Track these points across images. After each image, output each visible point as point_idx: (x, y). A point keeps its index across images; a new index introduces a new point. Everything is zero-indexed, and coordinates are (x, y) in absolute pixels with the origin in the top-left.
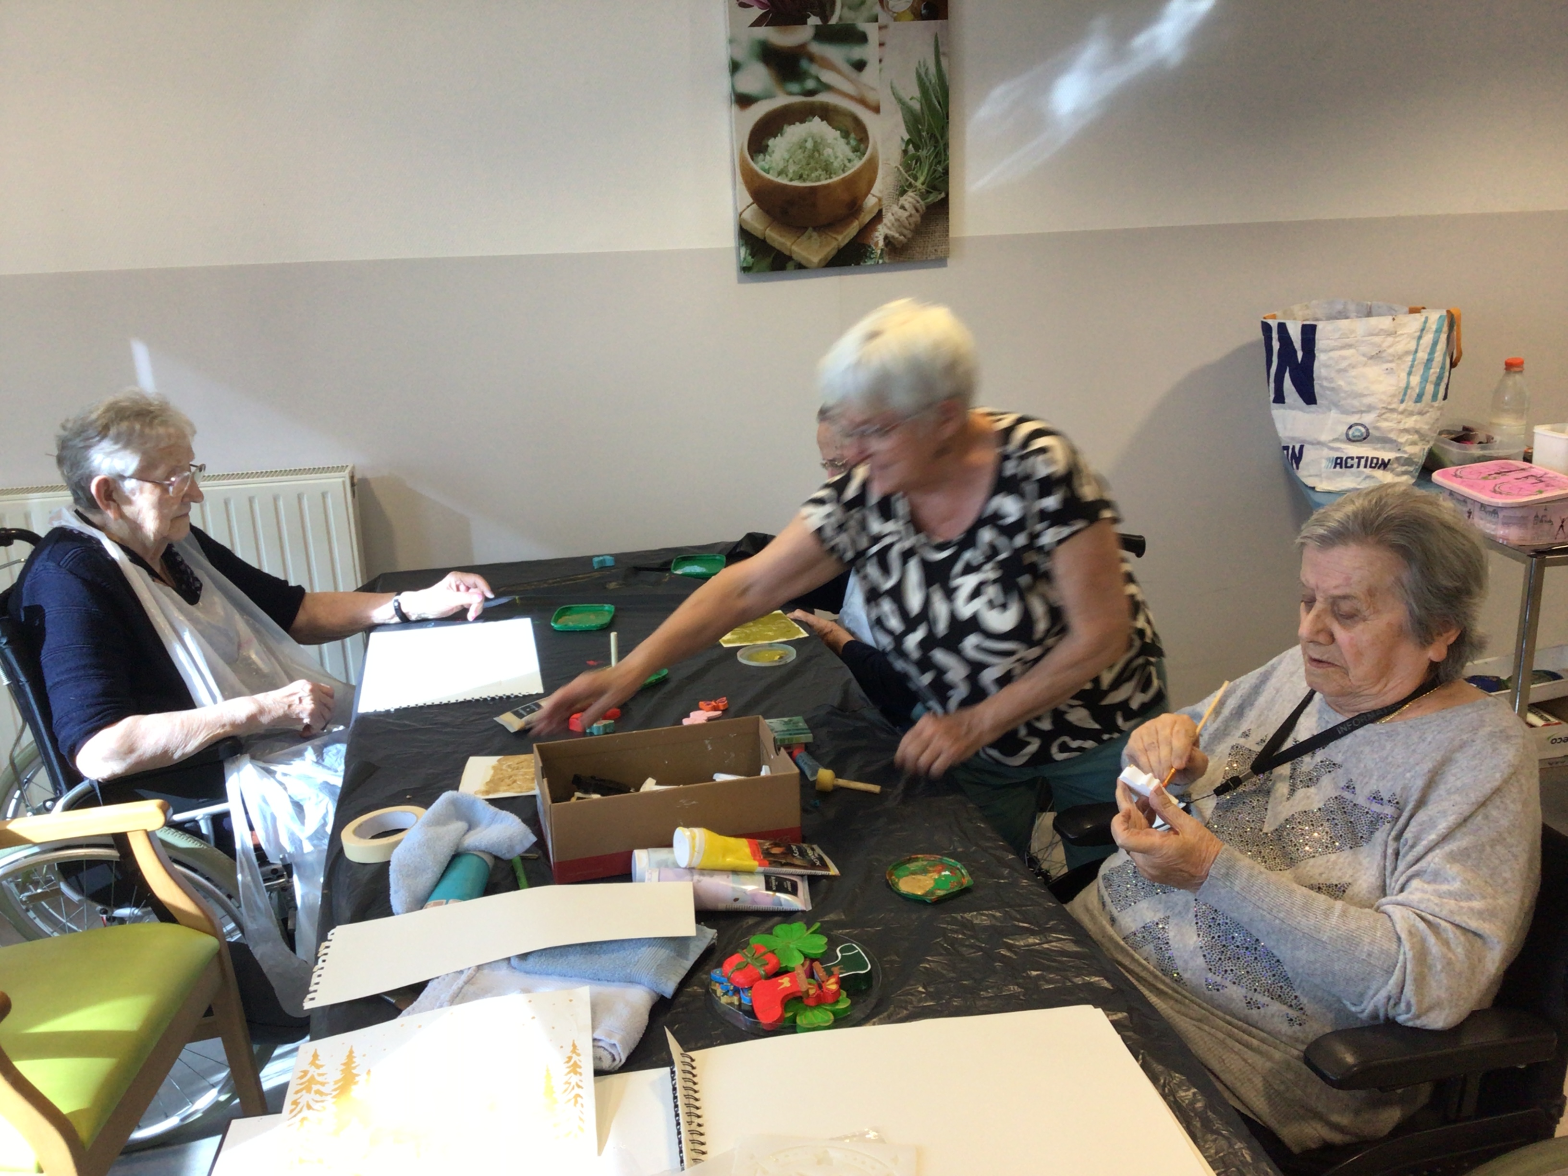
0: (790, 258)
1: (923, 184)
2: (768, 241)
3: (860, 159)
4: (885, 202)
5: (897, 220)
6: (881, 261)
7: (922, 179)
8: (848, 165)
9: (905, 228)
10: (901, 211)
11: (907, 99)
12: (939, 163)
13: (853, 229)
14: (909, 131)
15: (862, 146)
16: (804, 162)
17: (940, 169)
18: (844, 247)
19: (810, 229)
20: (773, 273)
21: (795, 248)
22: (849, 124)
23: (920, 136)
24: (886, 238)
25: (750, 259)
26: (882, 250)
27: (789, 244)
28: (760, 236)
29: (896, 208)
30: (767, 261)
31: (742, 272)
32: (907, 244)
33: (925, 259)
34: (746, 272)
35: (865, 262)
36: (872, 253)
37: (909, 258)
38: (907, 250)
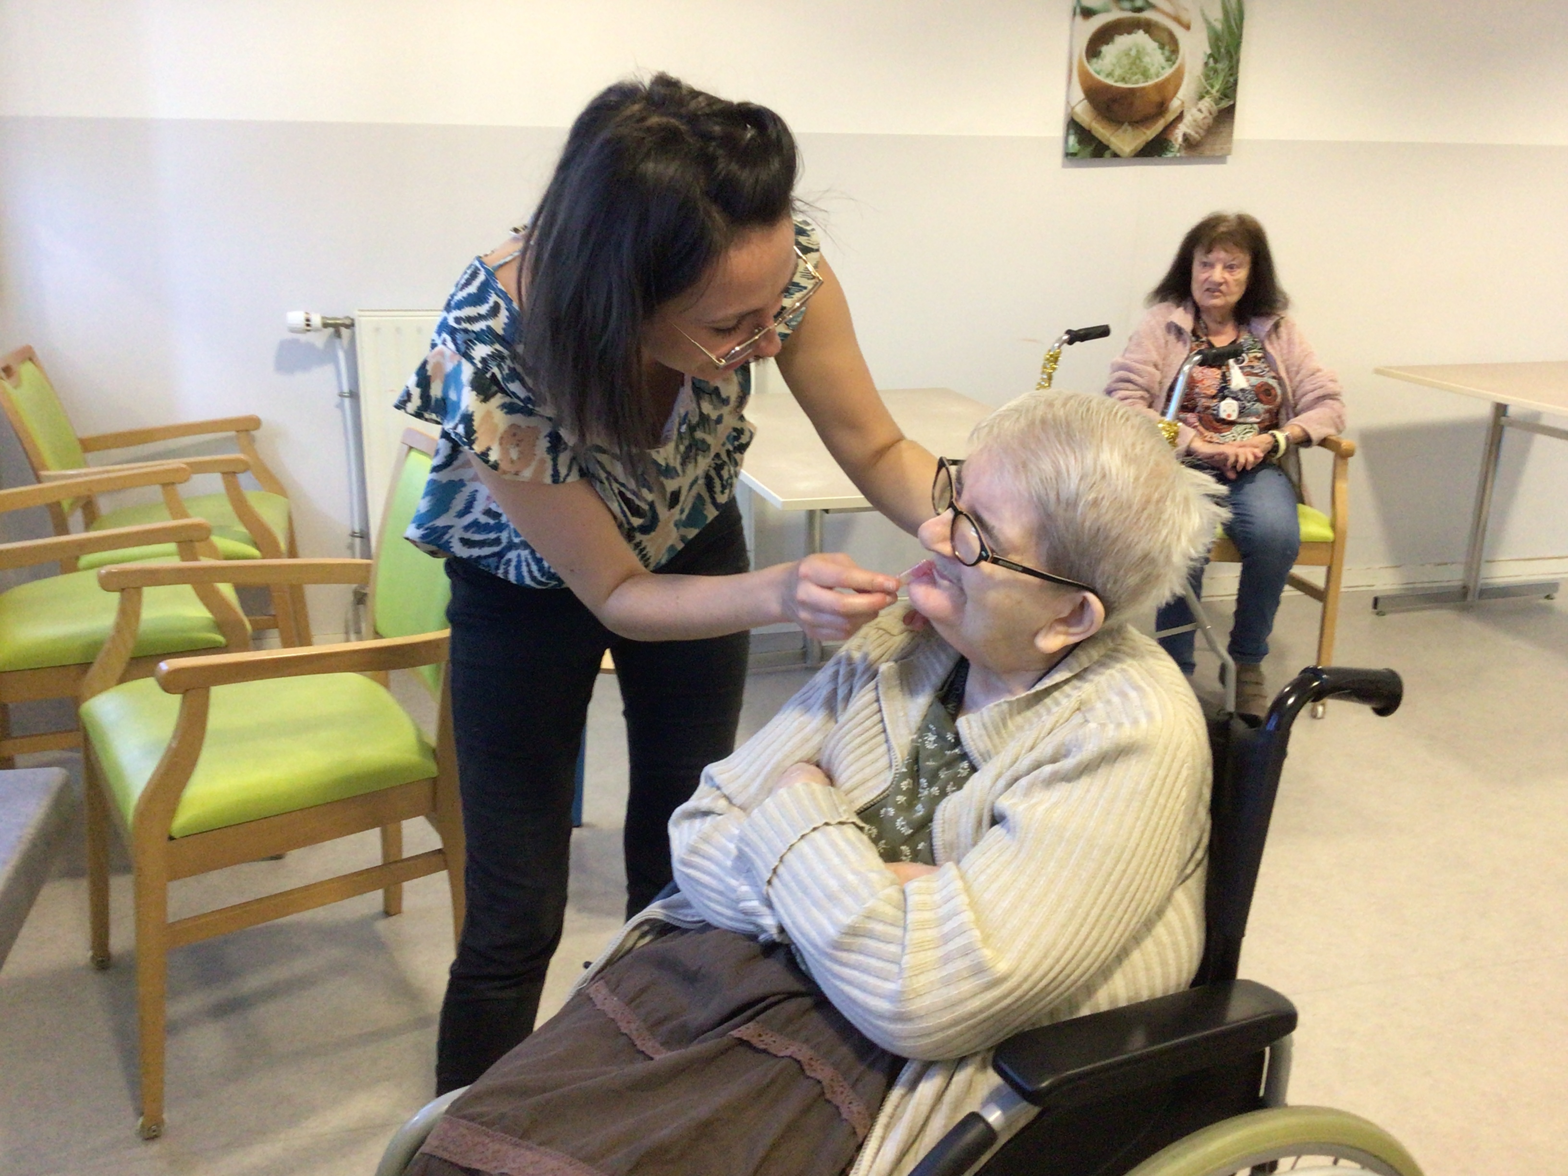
0: (1107, 148)
1: (1217, 91)
2: (1094, 132)
3: (1171, 66)
4: (1186, 105)
5: (1195, 121)
6: (1178, 155)
7: (1217, 87)
8: (1162, 72)
9: (1201, 128)
10: (1199, 113)
11: (1212, 20)
12: (1231, 75)
13: (1159, 126)
14: (1211, 47)
15: (1173, 57)
16: (1127, 67)
17: (1232, 80)
18: (1151, 141)
19: (1126, 124)
20: (1092, 160)
21: (1112, 139)
22: (1165, 37)
23: (1219, 52)
24: (1185, 135)
25: (1075, 148)
26: (1180, 145)
27: (1108, 135)
28: (1087, 128)
29: (1194, 111)
30: (1090, 149)
31: (1066, 158)
32: (1200, 141)
33: (1212, 155)
34: (1070, 157)
35: (1166, 154)
36: (1172, 147)
37: (1200, 153)
38: (1199, 147)
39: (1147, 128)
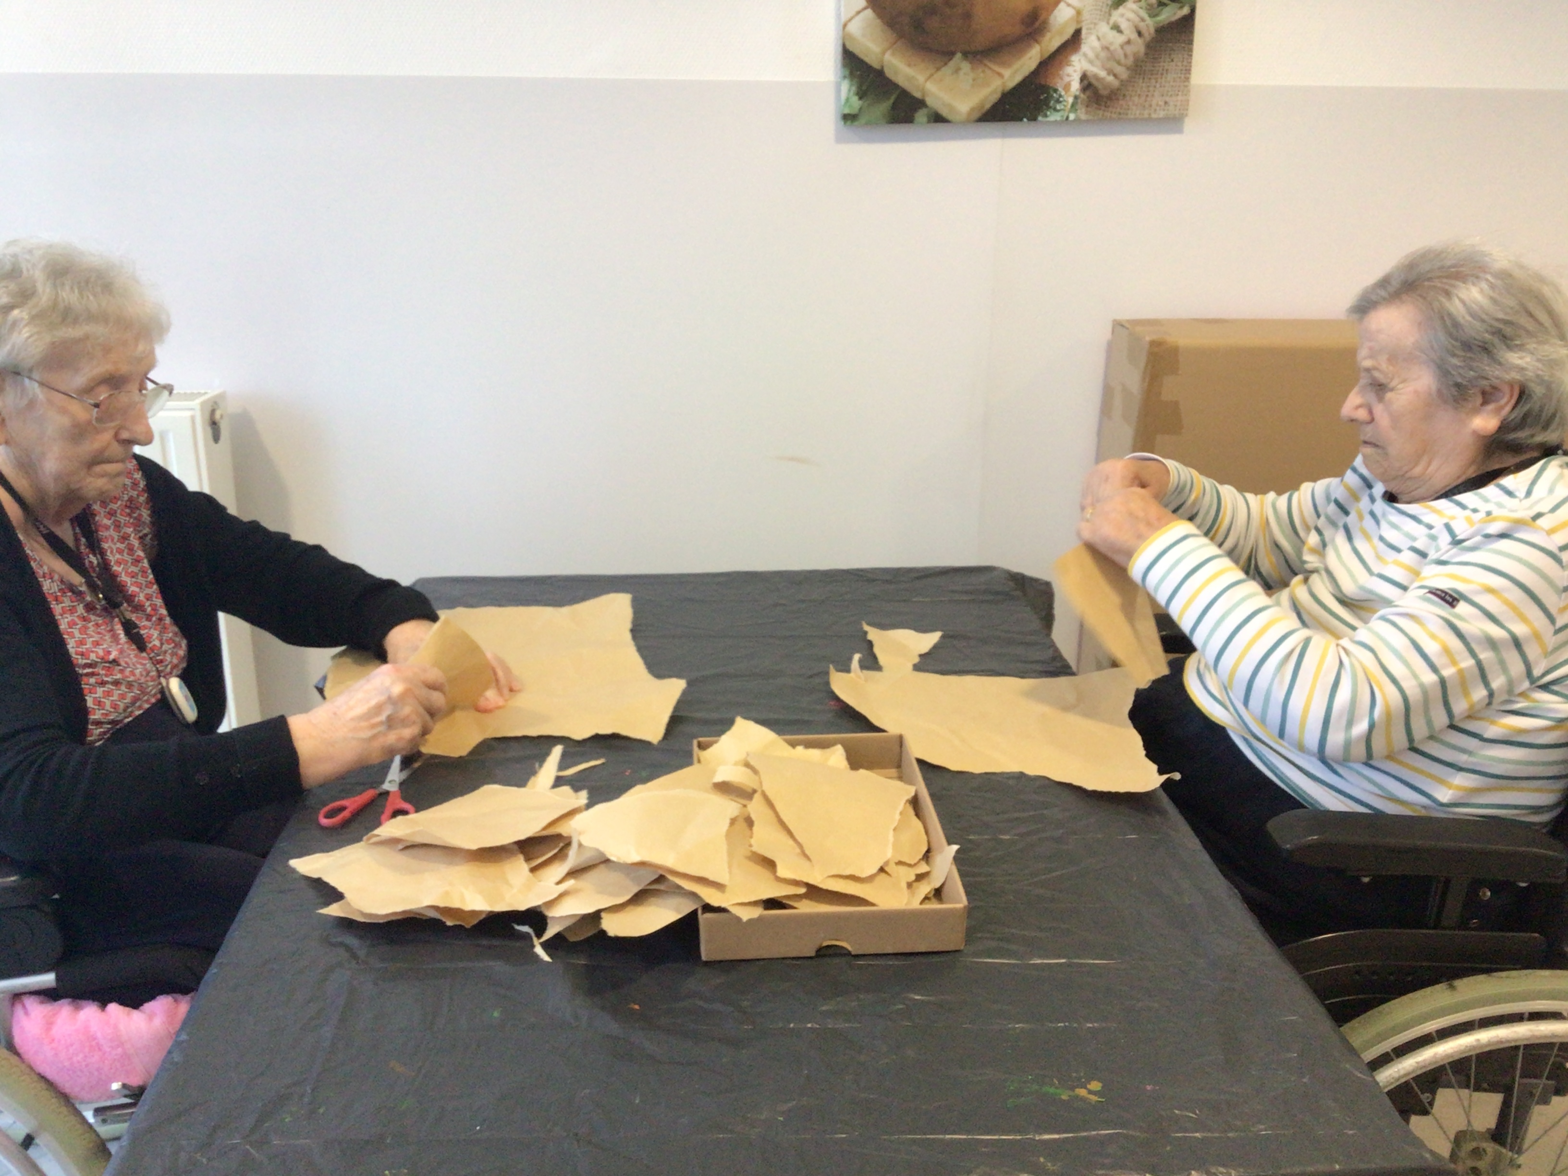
0: (921, 103)
2: (888, 73)
4: (1086, 15)
5: (1106, 49)
6: (1073, 116)
9: (1120, 64)
10: (1114, 33)
13: (1029, 59)
18: (1013, 90)
19: (959, 55)
20: (891, 126)
21: (931, 87)
24: (1084, 77)
25: (856, 103)
26: (1076, 97)
27: (921, 78)
28: (876, 65)
29: (1104, 28)
30: (885, 106)
31: (843, 123)
32: (1118, 89)
33: (1146, 116)
34: (849, 123)
35: (1046, 116)
36: (1058, 101)
37: (1120, 114)
38: (1118, 99)
39: (1005, 64)
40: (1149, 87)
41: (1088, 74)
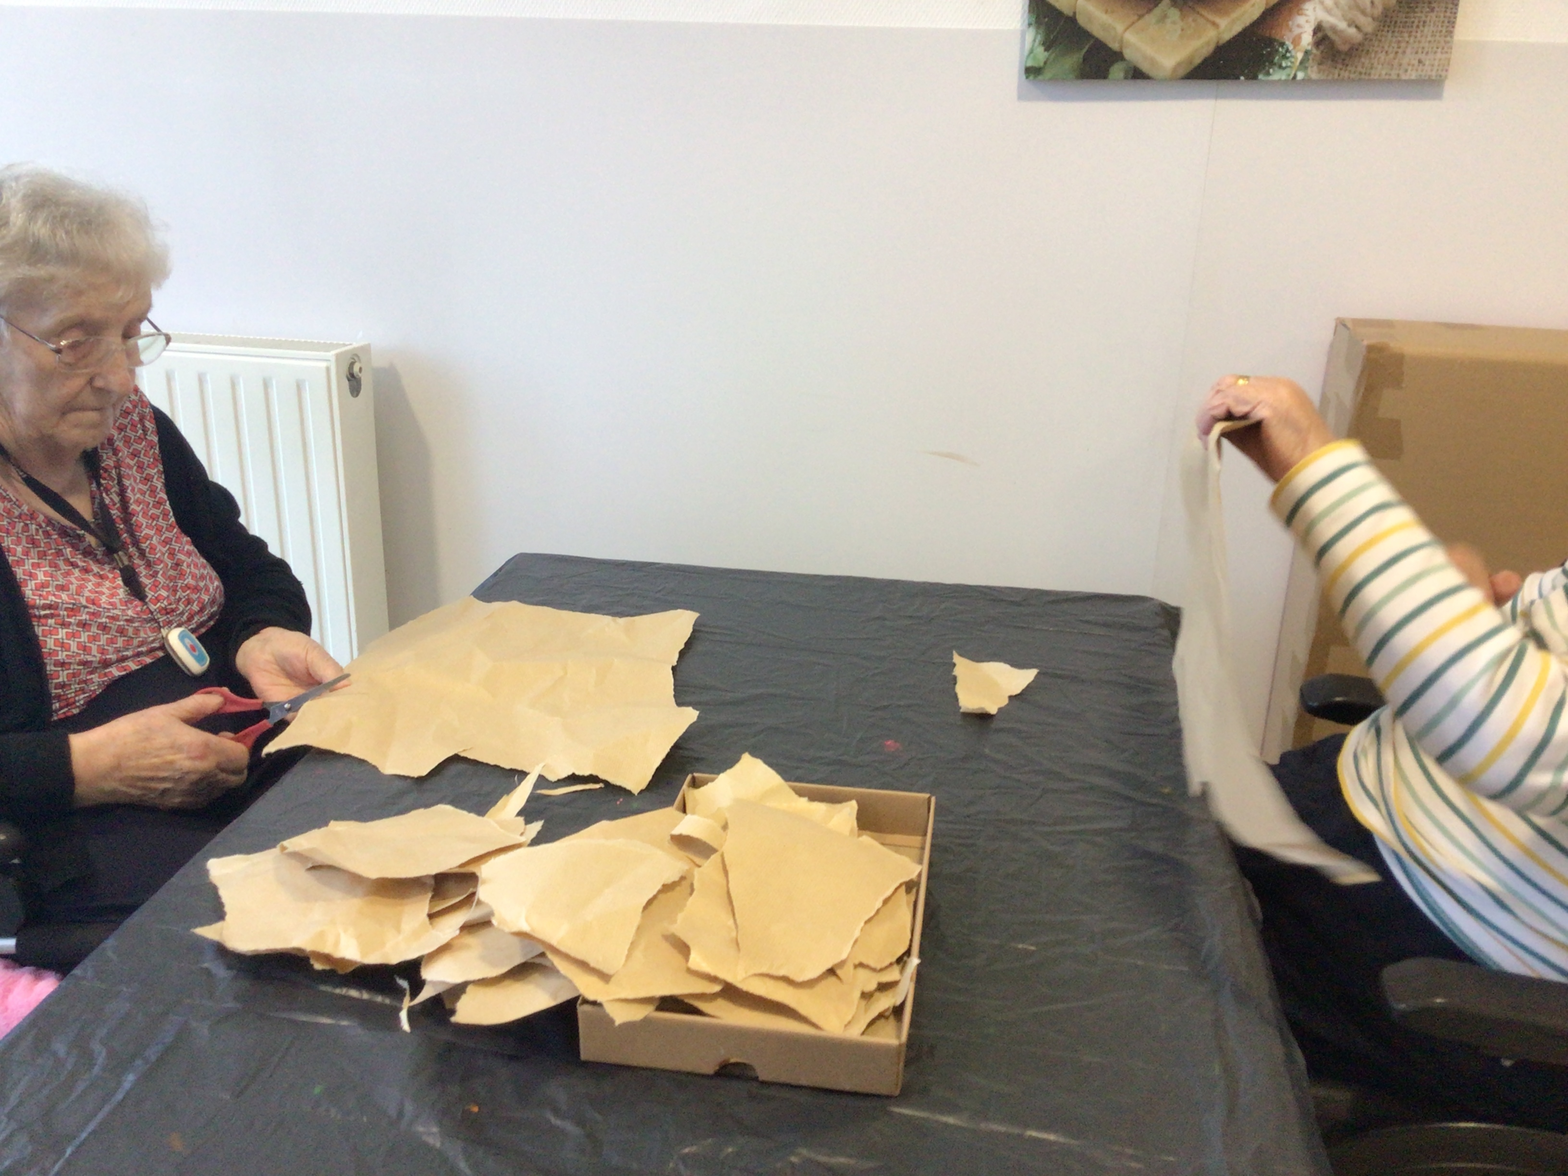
0: (1117, 56)
2: (1081, 21)
6: (1301, 75)
9: (1363, 13)
13: (1252, 7)
18: (1229, 42)
19: (1166, 3)
20: (1080, 82)
21: (1131, 37)
24: (1318, 29)
25: (1041, 54)
26: (1307, 53)
27: (1119, 27)
28: (1067, 11)
30: (1074, 60)
31: (1024, 77)
32: (1360, 44)
33: (1394, 77)
34: (1031, 77)
35: (1268, 74)
36: (1284, 57)
37: (1361, 73)
38: (1360, 57)
39: (1224, 13)
40: (1399, 42)
41: (1324, 25)
